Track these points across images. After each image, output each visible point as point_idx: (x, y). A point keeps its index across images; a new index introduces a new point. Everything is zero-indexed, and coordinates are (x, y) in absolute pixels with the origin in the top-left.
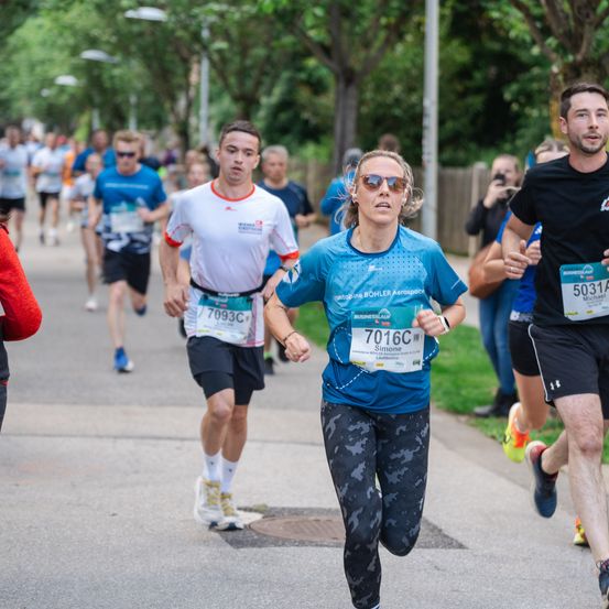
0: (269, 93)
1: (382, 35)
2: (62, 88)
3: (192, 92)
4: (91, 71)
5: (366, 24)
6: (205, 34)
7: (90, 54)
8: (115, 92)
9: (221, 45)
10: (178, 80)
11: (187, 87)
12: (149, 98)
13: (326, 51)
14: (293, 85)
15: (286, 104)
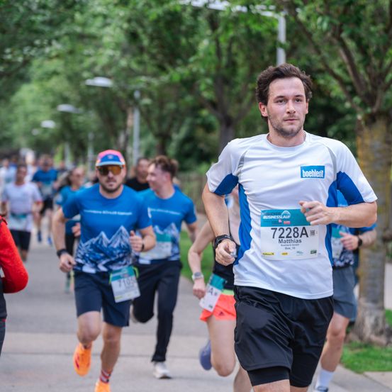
0: (178, 131)
1: (250, 95)
2: (46, 130)
3: (128, 131)
4: (64, 119)
5: (239, 88)
6: (137, 95)
7: (63, 108)
8: (79, 131)
9: (147, 101)
10: (120, 123)
11: (125, 128)
12: (101, 135)
13: (214, 105)
14: (193, 127)
15: (189, 139)
